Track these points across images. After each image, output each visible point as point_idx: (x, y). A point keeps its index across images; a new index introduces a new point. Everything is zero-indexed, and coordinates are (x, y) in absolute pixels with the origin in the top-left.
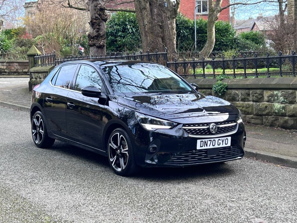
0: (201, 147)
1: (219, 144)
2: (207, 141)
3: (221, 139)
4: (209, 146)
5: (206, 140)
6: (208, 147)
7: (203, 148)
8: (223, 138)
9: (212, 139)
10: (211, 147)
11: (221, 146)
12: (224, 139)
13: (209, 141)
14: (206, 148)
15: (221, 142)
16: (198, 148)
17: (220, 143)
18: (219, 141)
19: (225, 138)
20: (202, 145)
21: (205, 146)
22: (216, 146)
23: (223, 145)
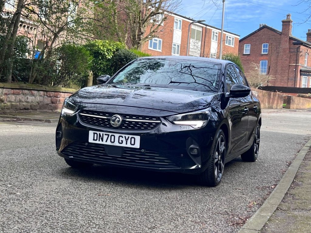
0: (94, 140)
1: (120, 142)
2: (103, 134)
3: (123, 135)
4: (106, 141)
5: (101, 133)
6: (104, 143)
7: (97, 142)
8: (127, 136)
9: (110, 134)
10: (109, 143)
11: (124, 145)
12: (129, 137)
13: (105, 135)
14: (101, 142)
15: (124, 139)
16: (91, 140)
17: (122, 141)
18: (121, 138)
19: (131, 136)
20: (95, 138)
21: (99, 141)
22: (117, 144)
23: (126, 144)
